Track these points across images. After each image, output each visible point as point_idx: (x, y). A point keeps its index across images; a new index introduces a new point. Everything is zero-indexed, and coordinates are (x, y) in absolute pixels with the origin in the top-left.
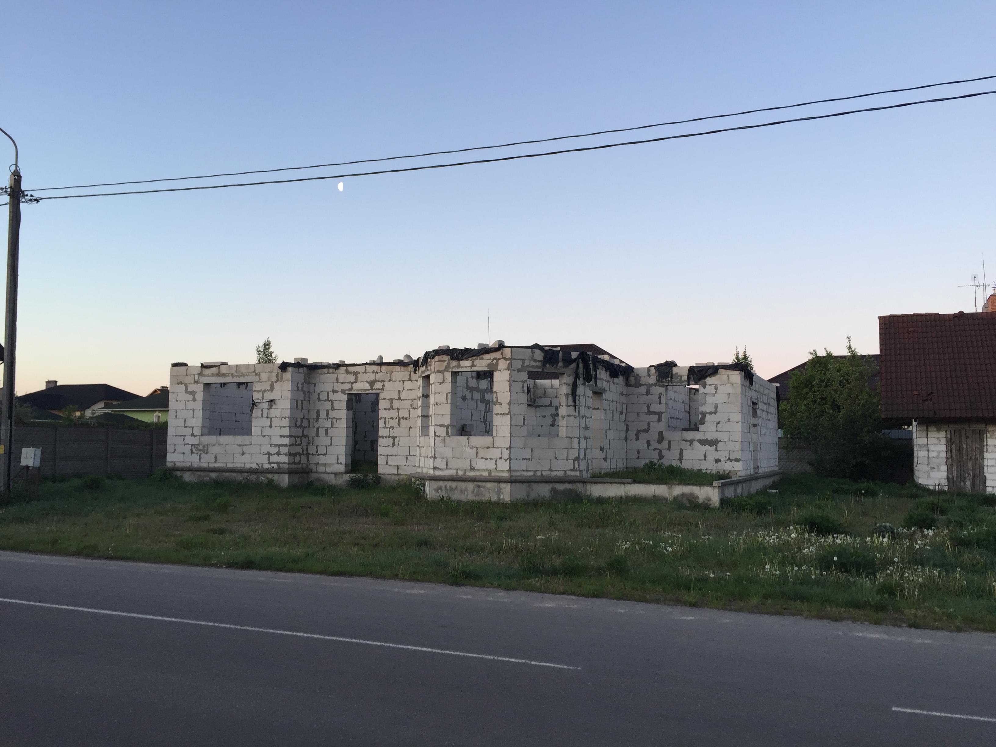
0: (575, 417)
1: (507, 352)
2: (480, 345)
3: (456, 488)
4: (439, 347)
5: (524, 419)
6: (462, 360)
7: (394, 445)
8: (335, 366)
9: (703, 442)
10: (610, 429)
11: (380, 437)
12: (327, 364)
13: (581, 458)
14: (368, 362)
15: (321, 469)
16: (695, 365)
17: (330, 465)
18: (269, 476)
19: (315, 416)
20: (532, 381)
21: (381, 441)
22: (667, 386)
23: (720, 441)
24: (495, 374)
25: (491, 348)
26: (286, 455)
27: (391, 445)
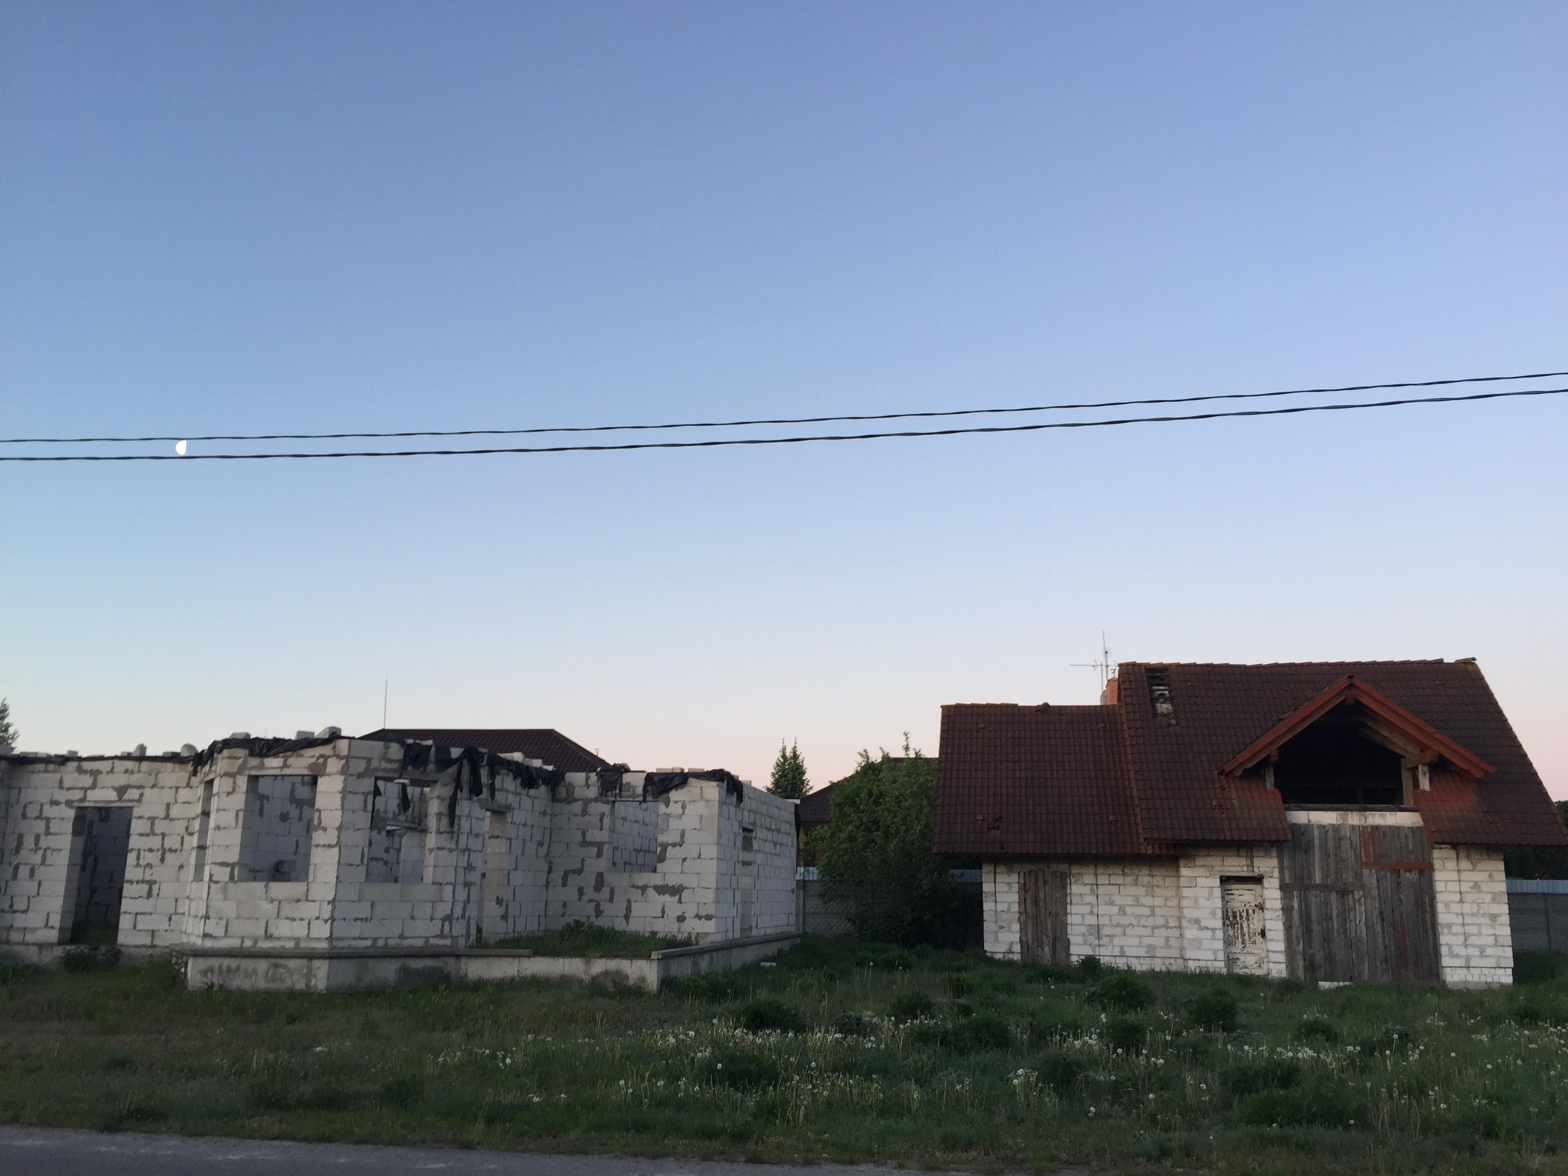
0: (451, 851)
1: (343, 746)
2: (299, 733)
3: (238, 969)
4: (233, 734)
5: (361, 854)
6: (267, 756)
7: (149, 895)
8: (60, 760)
9: (662, 890)
10: (516, 868)
11: (128, 882)
12: (45, 756)
13: (455, 916)
14: (119, 754)
15: (15, 936)
16: (655, 771)
17: (35, 929)
19: (12, 844)
21: (128, 890)
22: (614, 802)
23: (686, 888)
24: (321, 781)
25: (317, 739)
27: (145, 895)
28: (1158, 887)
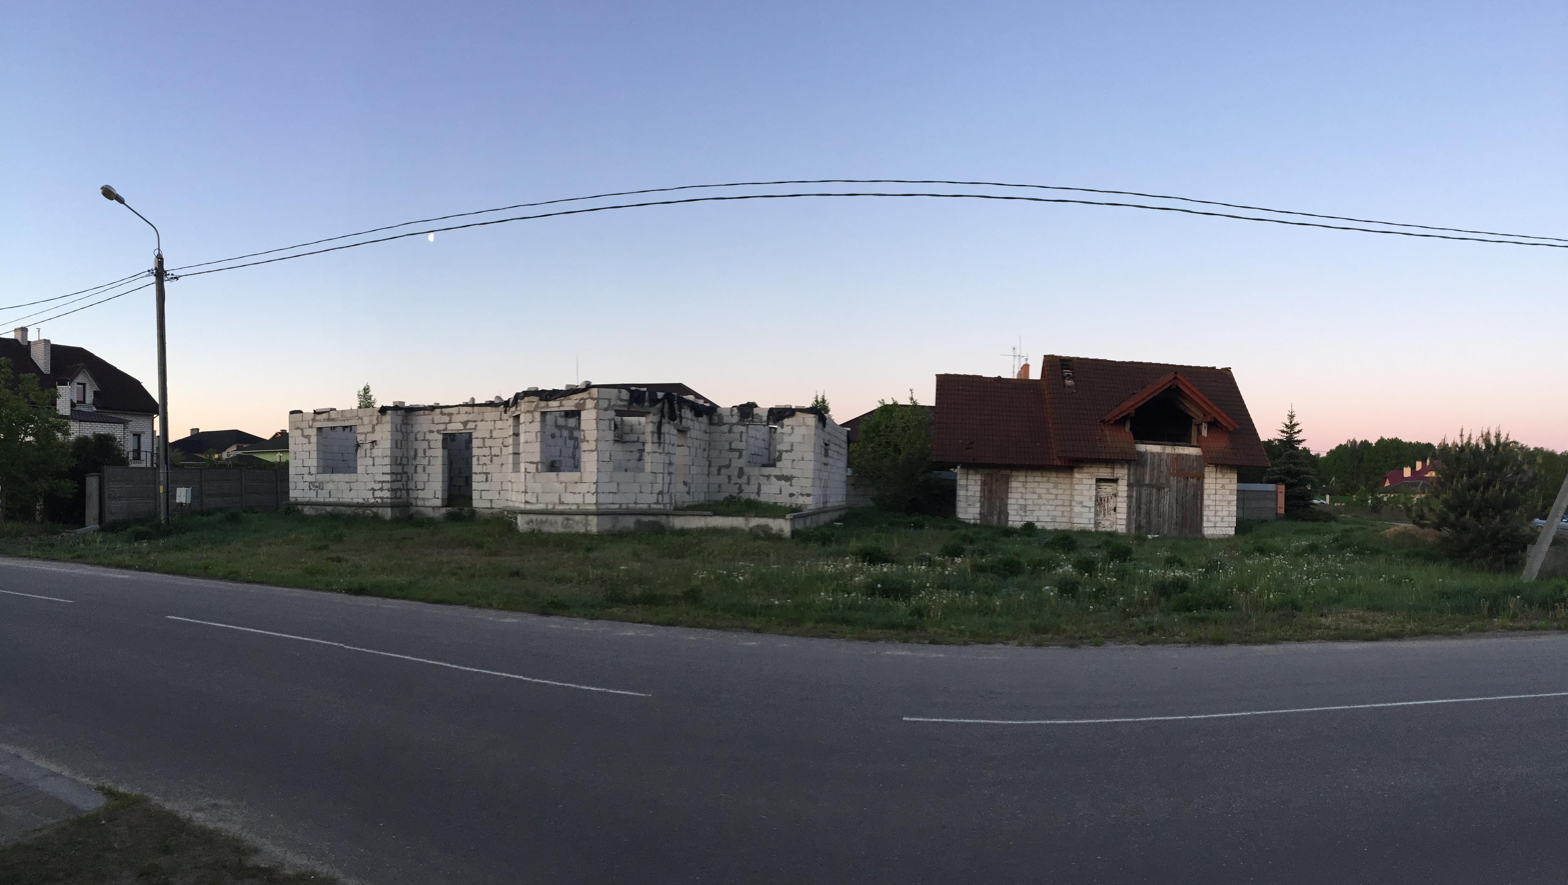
0: (660, 453)
1: (594, 391)
2: (568, 385)
3: (546, 521)
4: (529, 388)
5: (611, 455)
6: (550, 400)
7: (487, 480)
8: (431, 408)
9: (779, 478)
10: (693, 465)
11: (474, 473)
12: (423, 406)
13: (664, 492)
14: (461, 403)
15: (420, 502)
16: (774, 407)
17: (428, 499)
18: (375, 510)
19: (412, 453)
20: (619, 418)
21: (475, 478)
22: (748, 425)
23: (794, 477)
24: (583, 413)
25: (579, 388)
26: (388, 490)
27: (484, 480)
28: (1060, 483)
